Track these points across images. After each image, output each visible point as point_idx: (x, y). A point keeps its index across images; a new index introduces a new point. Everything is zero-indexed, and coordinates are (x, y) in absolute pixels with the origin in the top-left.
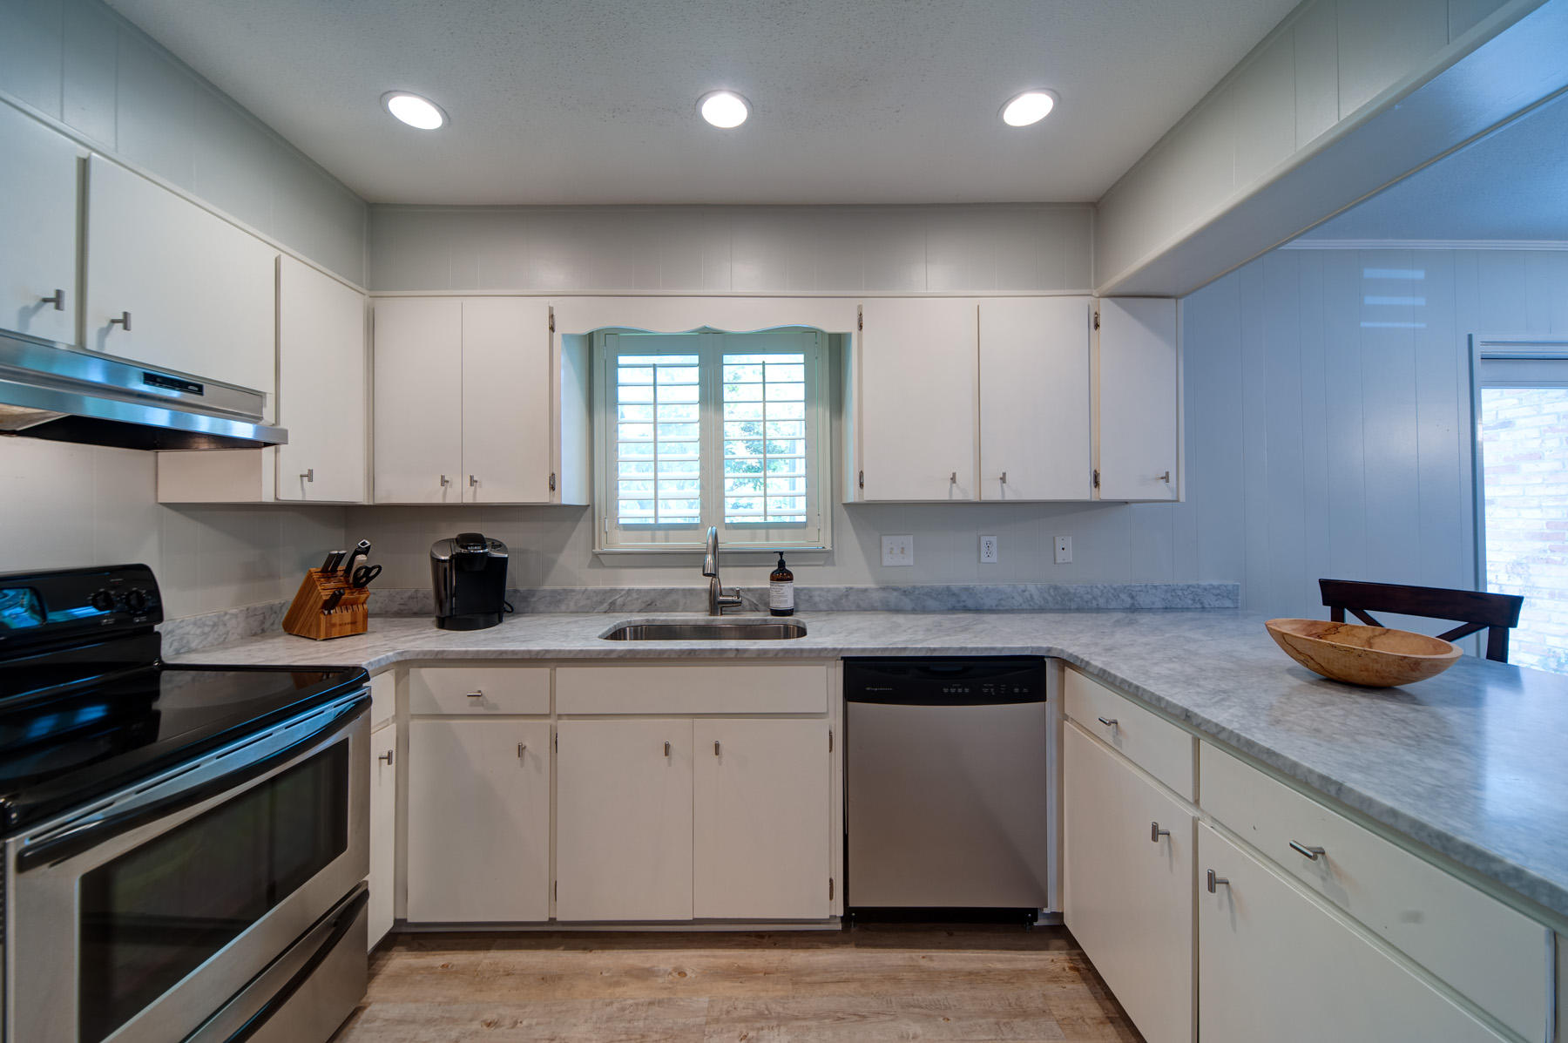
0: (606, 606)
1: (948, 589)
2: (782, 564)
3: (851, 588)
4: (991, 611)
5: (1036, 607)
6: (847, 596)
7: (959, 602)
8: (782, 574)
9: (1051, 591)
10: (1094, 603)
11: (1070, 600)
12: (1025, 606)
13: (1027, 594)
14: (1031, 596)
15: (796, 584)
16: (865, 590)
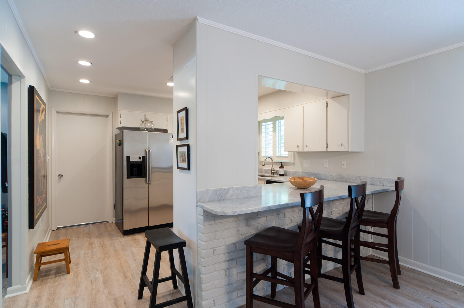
0: (260, 172)
1: (315, 173)
2: (282, 165)
3: (296, 172)
4: (324, 180)
5: (334, 180)
6: (295, 173)
7: (317, 177)
8: (282, 167)
9: (338, 176)
10: (350, 180)
11: (343, 179)
12: (332, 179)
13: (332, 176)
14: (333, 177)
15: (285, 169)
16: (299, 172)
